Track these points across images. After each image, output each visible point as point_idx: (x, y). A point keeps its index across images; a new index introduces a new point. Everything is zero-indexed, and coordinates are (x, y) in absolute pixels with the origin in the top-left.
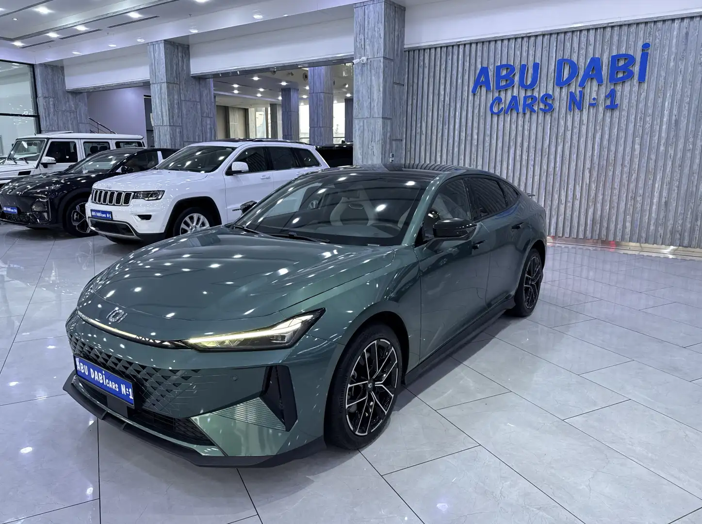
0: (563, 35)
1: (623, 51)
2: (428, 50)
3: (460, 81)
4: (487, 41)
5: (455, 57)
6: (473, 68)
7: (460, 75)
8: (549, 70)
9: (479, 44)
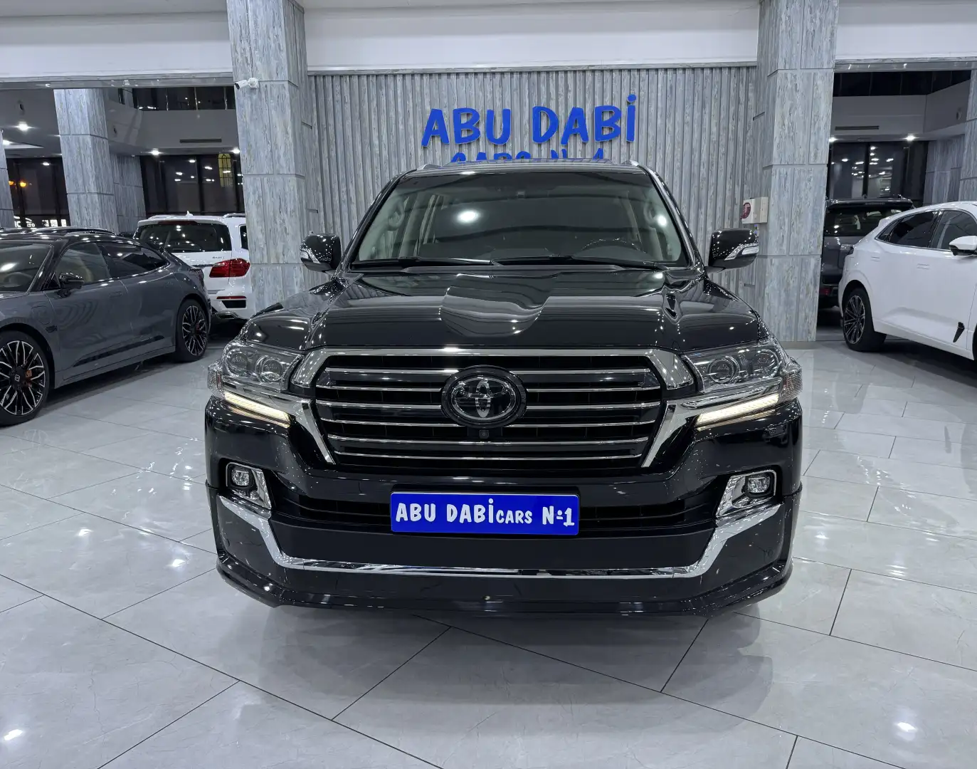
0: (535, 76)
1: (607, 102)
2: (348, 79)
3: (401, 127)
4: (436, 74)
5: (391, 93)
6: (419, 109)
7: (401, 118)
8: (523, 121)
9: (424, 77)
